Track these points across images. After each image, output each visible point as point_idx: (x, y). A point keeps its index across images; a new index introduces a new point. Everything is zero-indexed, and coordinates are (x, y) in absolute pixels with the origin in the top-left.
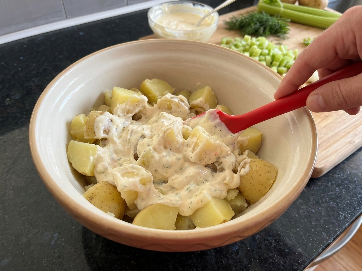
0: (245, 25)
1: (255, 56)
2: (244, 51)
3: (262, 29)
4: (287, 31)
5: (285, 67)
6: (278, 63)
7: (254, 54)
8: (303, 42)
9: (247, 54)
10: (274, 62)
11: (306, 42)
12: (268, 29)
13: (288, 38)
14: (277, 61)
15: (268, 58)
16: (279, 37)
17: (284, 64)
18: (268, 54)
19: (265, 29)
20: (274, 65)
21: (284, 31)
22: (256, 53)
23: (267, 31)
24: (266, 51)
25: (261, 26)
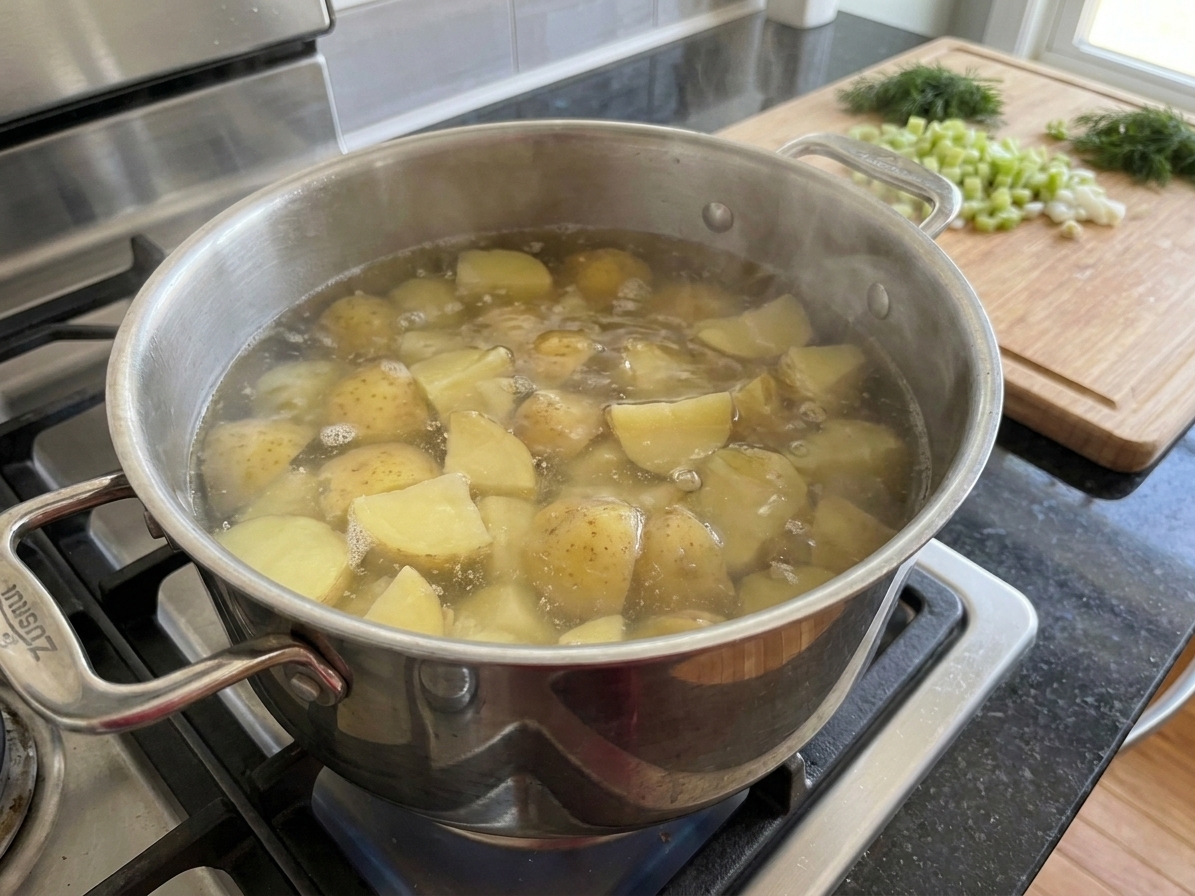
0: (894, 97)
1: (952, 165)
2: (922, 155)
3: (940, 104)
4: (997, 106)
5: (1025, 186)
6: (1009, 180)
7: (948, 160)
8: (1044, 130)
9: (931, 163)
10: (1000, 178)
11: (1053, 132)
12: (954, 103)
13: (1005, 124)
14: (1007, 174)
15: (984, 168)
16: (980, 122)
17: (1023, 180)
18: (981, 159)
19: (947, 105)
20: (1002, 185)
21: (991, 106)
22: (955, 157)
23: (953, 109)
24: (975, 153)
25: (937, 96)
